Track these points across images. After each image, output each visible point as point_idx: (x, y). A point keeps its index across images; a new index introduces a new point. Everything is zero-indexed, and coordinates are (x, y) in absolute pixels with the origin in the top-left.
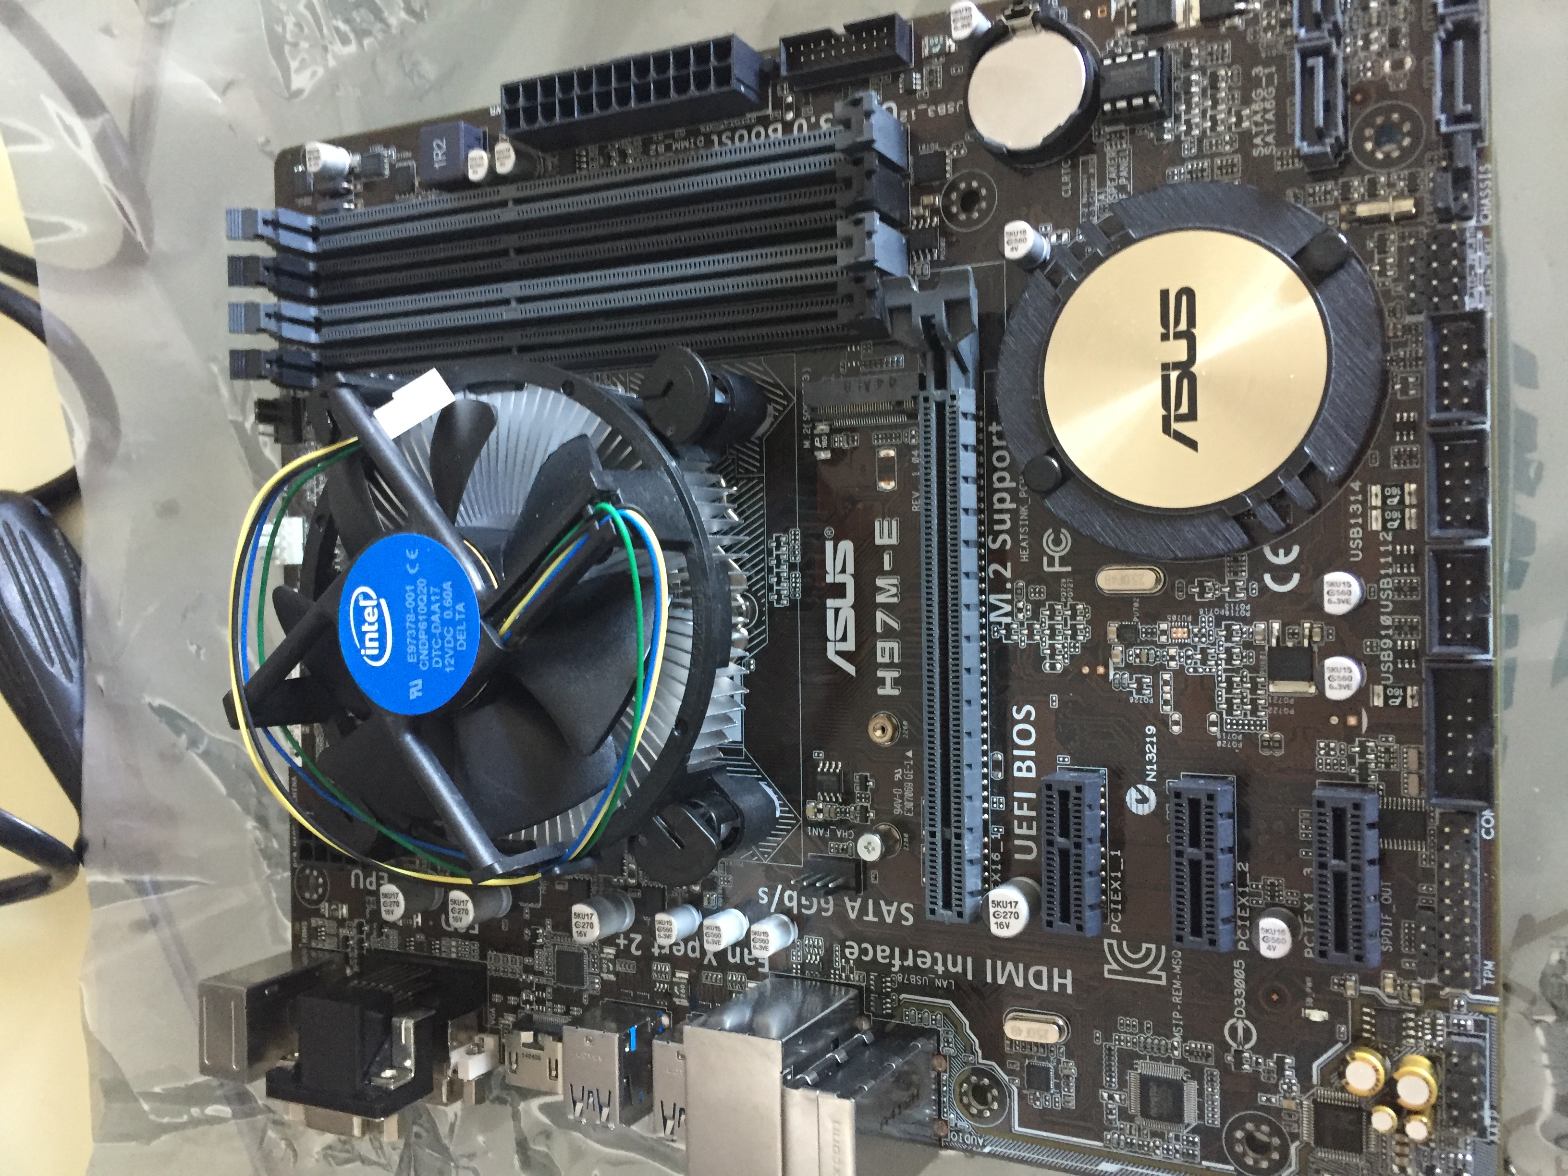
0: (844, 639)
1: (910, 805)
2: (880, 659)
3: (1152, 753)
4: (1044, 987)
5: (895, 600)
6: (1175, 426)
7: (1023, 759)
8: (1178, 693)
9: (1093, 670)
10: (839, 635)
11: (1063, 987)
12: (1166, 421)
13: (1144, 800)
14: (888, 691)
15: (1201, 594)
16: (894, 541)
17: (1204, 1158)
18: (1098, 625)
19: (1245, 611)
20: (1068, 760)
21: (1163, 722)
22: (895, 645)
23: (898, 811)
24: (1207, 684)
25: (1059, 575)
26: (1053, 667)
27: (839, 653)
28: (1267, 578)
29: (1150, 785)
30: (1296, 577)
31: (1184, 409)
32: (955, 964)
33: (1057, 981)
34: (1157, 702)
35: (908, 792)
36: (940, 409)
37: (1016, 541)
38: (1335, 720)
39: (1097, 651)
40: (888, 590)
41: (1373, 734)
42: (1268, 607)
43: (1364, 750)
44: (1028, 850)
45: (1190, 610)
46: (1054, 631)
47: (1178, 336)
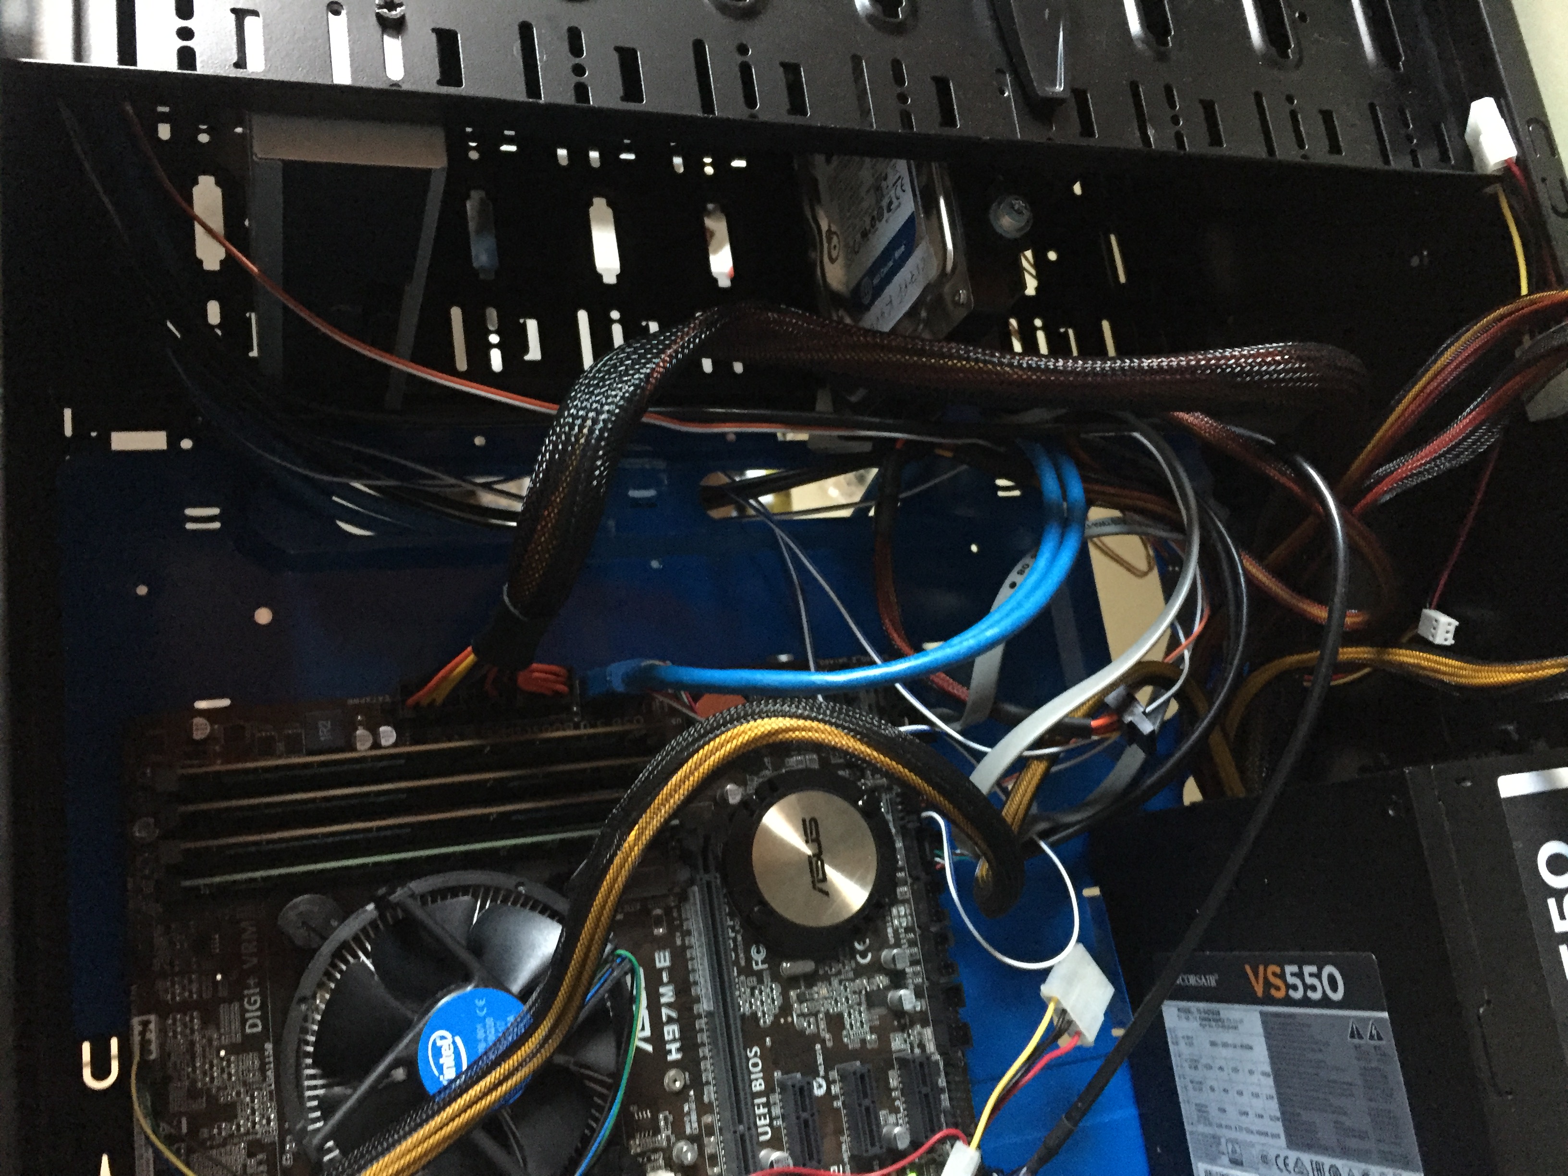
1: (695, 1125)
2: (667, 1037)
3: (820, 1060)
5: (672, 999)
6: (819, 885)
7: (757, 1080)
8: (828, 1024)
9: (786, 1020)
12: (813, 882)
13: (820, 1086)
14: (675, 1056)
15: (831, 970)
16: (668, 964)
18: (785, 995)
19: (851, 975)
20: (780, 1073)
21: (823, 1042)
22: (676, 1027)
23: (688, 1131)
24: (840, 1016)
25: (761, 971)
26: (765, 1022)
27: (641, 1039)
28: (858, 957)
29: (823, 1077)
30: (870, 956)
31: (821, 876)
34: (819, 1032)
35: (694, 1117)
36: (709, 884)
37: (737, 955)
38: (896, 1023)
39: (786, 1009)
40: (667, 994)
41: (912, 1025)
42: (860, 972)
43: (909, 1036)
44: (766, 1133)
45: (827, 979)
46: (762, 1003)
47: (813, 841)
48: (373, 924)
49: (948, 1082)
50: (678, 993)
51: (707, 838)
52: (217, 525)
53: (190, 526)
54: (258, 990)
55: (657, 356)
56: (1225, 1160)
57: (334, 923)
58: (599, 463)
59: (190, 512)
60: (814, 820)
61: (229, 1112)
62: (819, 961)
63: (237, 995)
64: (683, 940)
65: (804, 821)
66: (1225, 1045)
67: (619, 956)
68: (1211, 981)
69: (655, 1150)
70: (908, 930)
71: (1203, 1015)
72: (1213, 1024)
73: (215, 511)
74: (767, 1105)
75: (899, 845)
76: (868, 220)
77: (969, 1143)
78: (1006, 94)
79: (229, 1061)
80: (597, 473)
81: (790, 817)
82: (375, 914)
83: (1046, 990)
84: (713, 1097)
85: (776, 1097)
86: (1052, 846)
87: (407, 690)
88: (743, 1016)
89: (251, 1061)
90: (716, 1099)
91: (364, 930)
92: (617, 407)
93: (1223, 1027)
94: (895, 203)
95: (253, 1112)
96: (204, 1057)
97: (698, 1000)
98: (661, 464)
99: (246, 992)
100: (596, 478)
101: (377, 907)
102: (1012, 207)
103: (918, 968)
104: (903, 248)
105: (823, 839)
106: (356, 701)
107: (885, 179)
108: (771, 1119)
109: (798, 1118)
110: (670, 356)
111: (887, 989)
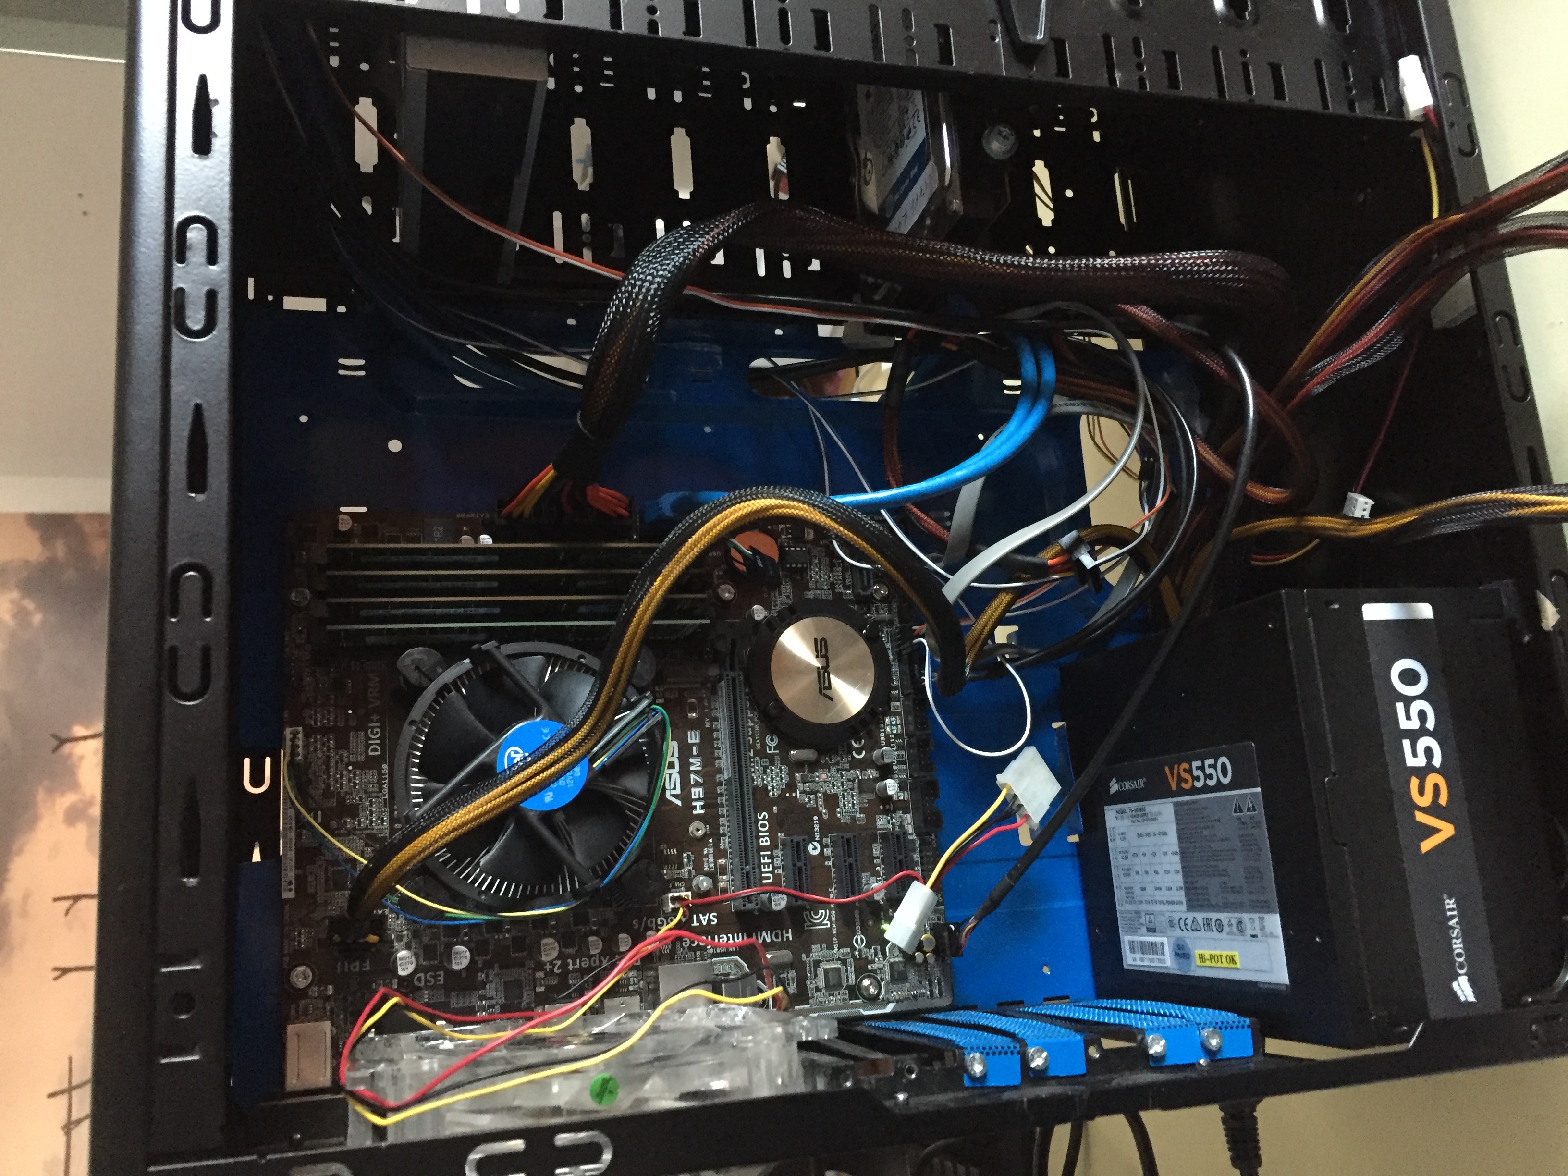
0: (675, 788)
1: (712, 865)
2: (693, 797)
3: (817, 828)
4: (780, 940)
5: (700, 768)
6: (824, 691)
7: (763, 837)
8: (825, 802)
9: (791, 794)
10: (672, 787)
11: (788, 938)
12: (820, 688)
13: (815, 848)
14: (699, 811)
15: (831, 760)
16: (698, 741)
17: (850, 999)
18: (791, 775)
19: (847, 766)
20: (783, 834)
21: (820, 814)
22: (701, 790)
23: (706, 869)
24: (835, 796)
25: (773, 755)
26: (773, 794)
27: (673, 795)
28: (854, 753)
29: (818, 842)
30: (864, 752)
31: (827, 685)
32: (738, 938)
33: (785, 935)
34: (817, 807)
35: (711, 859)
36: (734, 680)
37: (754, 740)
38: (881, 807)
39: (791, 786)
40: (696, 764)
41: (895, 811)
42: (855, 764)
43: (892, 818)
44: (768, 878)
45: (827, 767)
46: (772, 779)
47: (822, 656)
48: (467, 673)
49: (921, 858)
50: (704, 764)
51: (734, 644)
52: (363, 373)
53: (341, 372)
54: (378, 725)
55: (702, 236)
56: (1144, 929)
57: (440, 670)
58: (652, 314)
59: (342, 361)
60: (823, 639)
61: (353, 811)
62: (821, 752)
63: (362, 726)
64: (711, 725)
65: (816, 640)
66: (1148, 835)
67: (654, 710)
68: (1141, 783)
69: (680, 880)
70: (897, 736)
71: (1134, 813)
72: (1140, 819)
73: (361, 362)
74: (771, 857)
75: (895, 669)
76: (893, 147)
77: (925, 884)
78: (997, 40)
79: (355, 774)
80: (651, 322)
81: (804, 636)
82: (470, 666)
83: (1000, 778)
84: (727, 846)
85: (778, 852)
86: (1017, 669)
87: (502, 504)
88: (756, 788)
89: (371, 776)
90: (730, 848)
91: (460, 677)
92: (669, 272)
93: (1148, 820)
94: (913, 131)
95: (371, 815)
96: (337, 768)
97: (719, 771)
98: (718, 349)
99: (370, 725)
100: (649, 326)
101: (471, 662)
102: (1000, 133)
103: (904, 767)
104: (916, 169)
105: (829, 655)
106: (463, 515)
107: (907, 112)
108: (774, 868)
109: (794, 865)
110: (713, 237)
111: (876, 780)
